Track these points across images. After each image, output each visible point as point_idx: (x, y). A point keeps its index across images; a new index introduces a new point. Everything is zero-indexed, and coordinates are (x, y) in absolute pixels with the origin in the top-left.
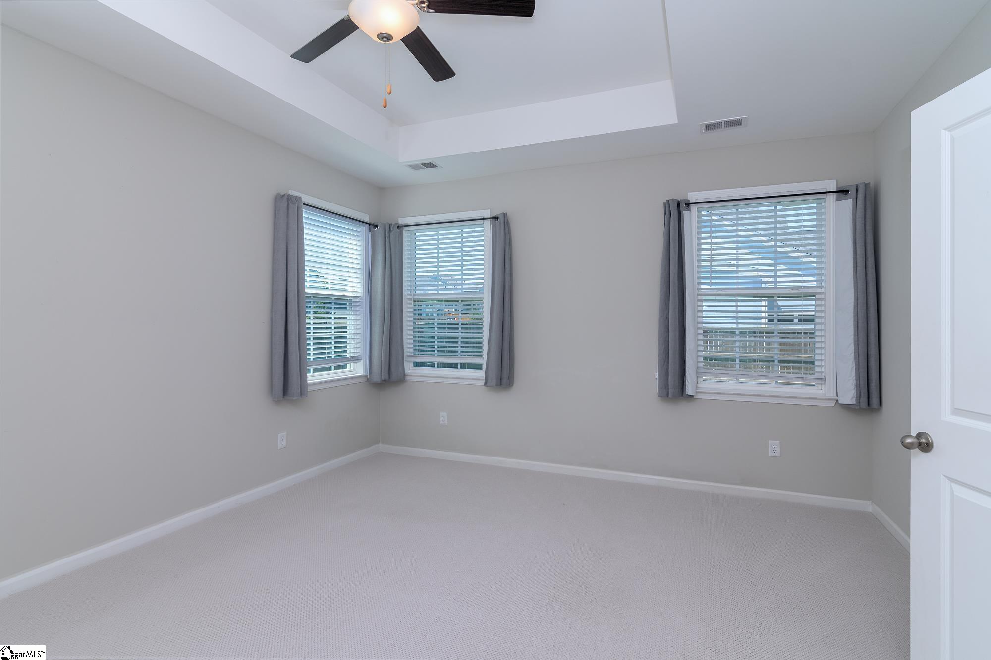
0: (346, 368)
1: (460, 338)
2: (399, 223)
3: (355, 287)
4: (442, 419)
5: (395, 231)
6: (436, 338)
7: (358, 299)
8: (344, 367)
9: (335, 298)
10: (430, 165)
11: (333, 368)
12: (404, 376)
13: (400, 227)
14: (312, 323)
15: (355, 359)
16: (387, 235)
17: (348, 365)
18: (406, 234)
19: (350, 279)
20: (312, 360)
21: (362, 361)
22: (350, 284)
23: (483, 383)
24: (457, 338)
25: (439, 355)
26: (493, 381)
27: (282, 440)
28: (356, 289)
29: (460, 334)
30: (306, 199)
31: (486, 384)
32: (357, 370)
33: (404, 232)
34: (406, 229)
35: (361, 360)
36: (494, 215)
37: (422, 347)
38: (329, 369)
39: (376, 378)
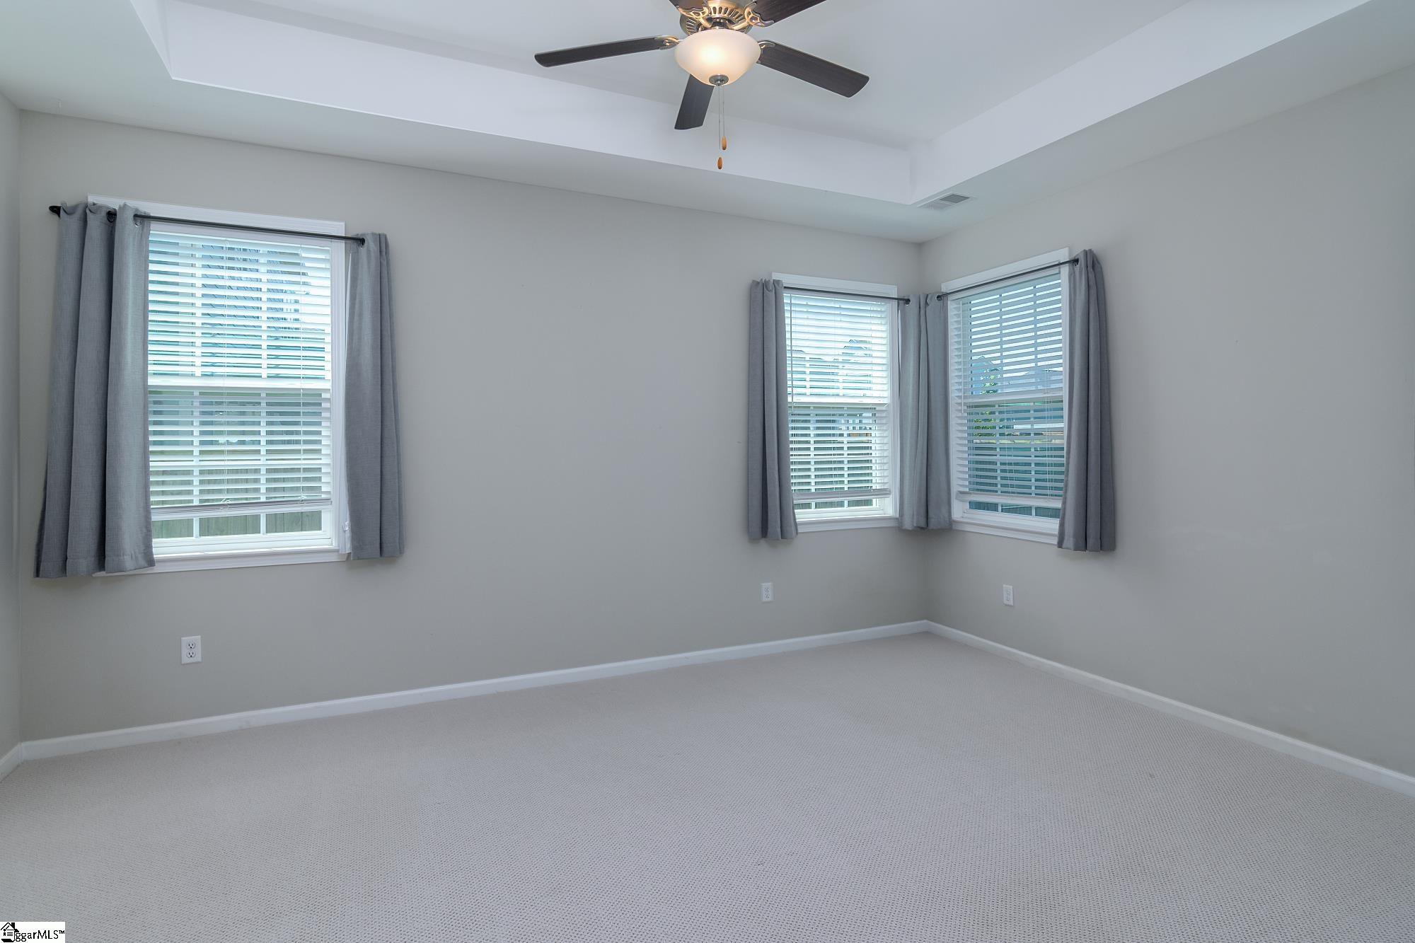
0: (872, 505)
1: (1033, 465)
2: (942, 290)
3: (880, 390)
4: (1005, 595)
5: (933, 302)
6: (998, 464)
7: (884, 408)
8: (868, 503)
9: (848, 408)
10: (954, 199)
11: (846, 503)
12: (951, 523)
13: (941, 297)
14: (812, 442)
15: (882, 493)
16: (922, 312)
17: (874, 500)
18: (952, 307)
19: (874, 380)
20: (813, 491)
21: (891, 496)
22: (874, 387)
23: (1055, 541)
24: (1029, 464)
25: (1005, 492)
26: (1069, 541)
27: (767, 591)
28: (882, 394)
29: (1033, 458)
30: (787, 280)
31: (1060, 544)
32: (885, 508)
33: (949, 302)
34: (951, 297)
35: (890, 494)
36: (1073, 257)
37: (983, 477)
38: (841, 504)
39: (908, 524)
